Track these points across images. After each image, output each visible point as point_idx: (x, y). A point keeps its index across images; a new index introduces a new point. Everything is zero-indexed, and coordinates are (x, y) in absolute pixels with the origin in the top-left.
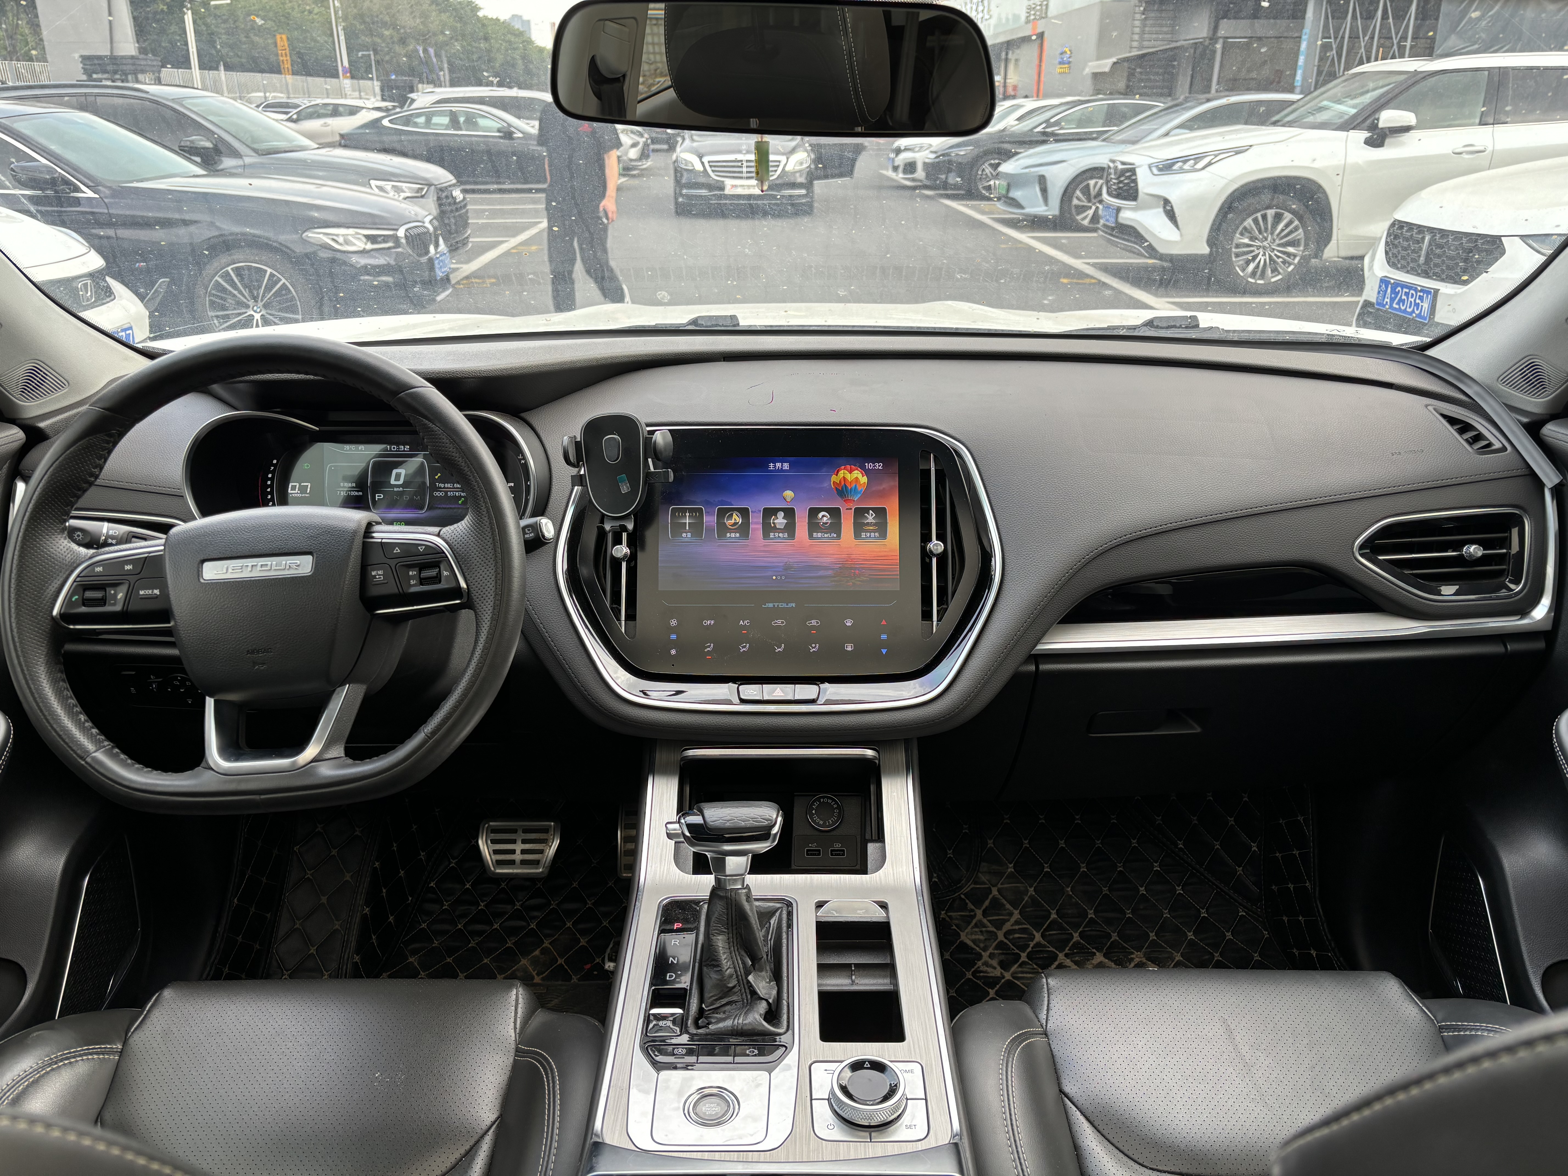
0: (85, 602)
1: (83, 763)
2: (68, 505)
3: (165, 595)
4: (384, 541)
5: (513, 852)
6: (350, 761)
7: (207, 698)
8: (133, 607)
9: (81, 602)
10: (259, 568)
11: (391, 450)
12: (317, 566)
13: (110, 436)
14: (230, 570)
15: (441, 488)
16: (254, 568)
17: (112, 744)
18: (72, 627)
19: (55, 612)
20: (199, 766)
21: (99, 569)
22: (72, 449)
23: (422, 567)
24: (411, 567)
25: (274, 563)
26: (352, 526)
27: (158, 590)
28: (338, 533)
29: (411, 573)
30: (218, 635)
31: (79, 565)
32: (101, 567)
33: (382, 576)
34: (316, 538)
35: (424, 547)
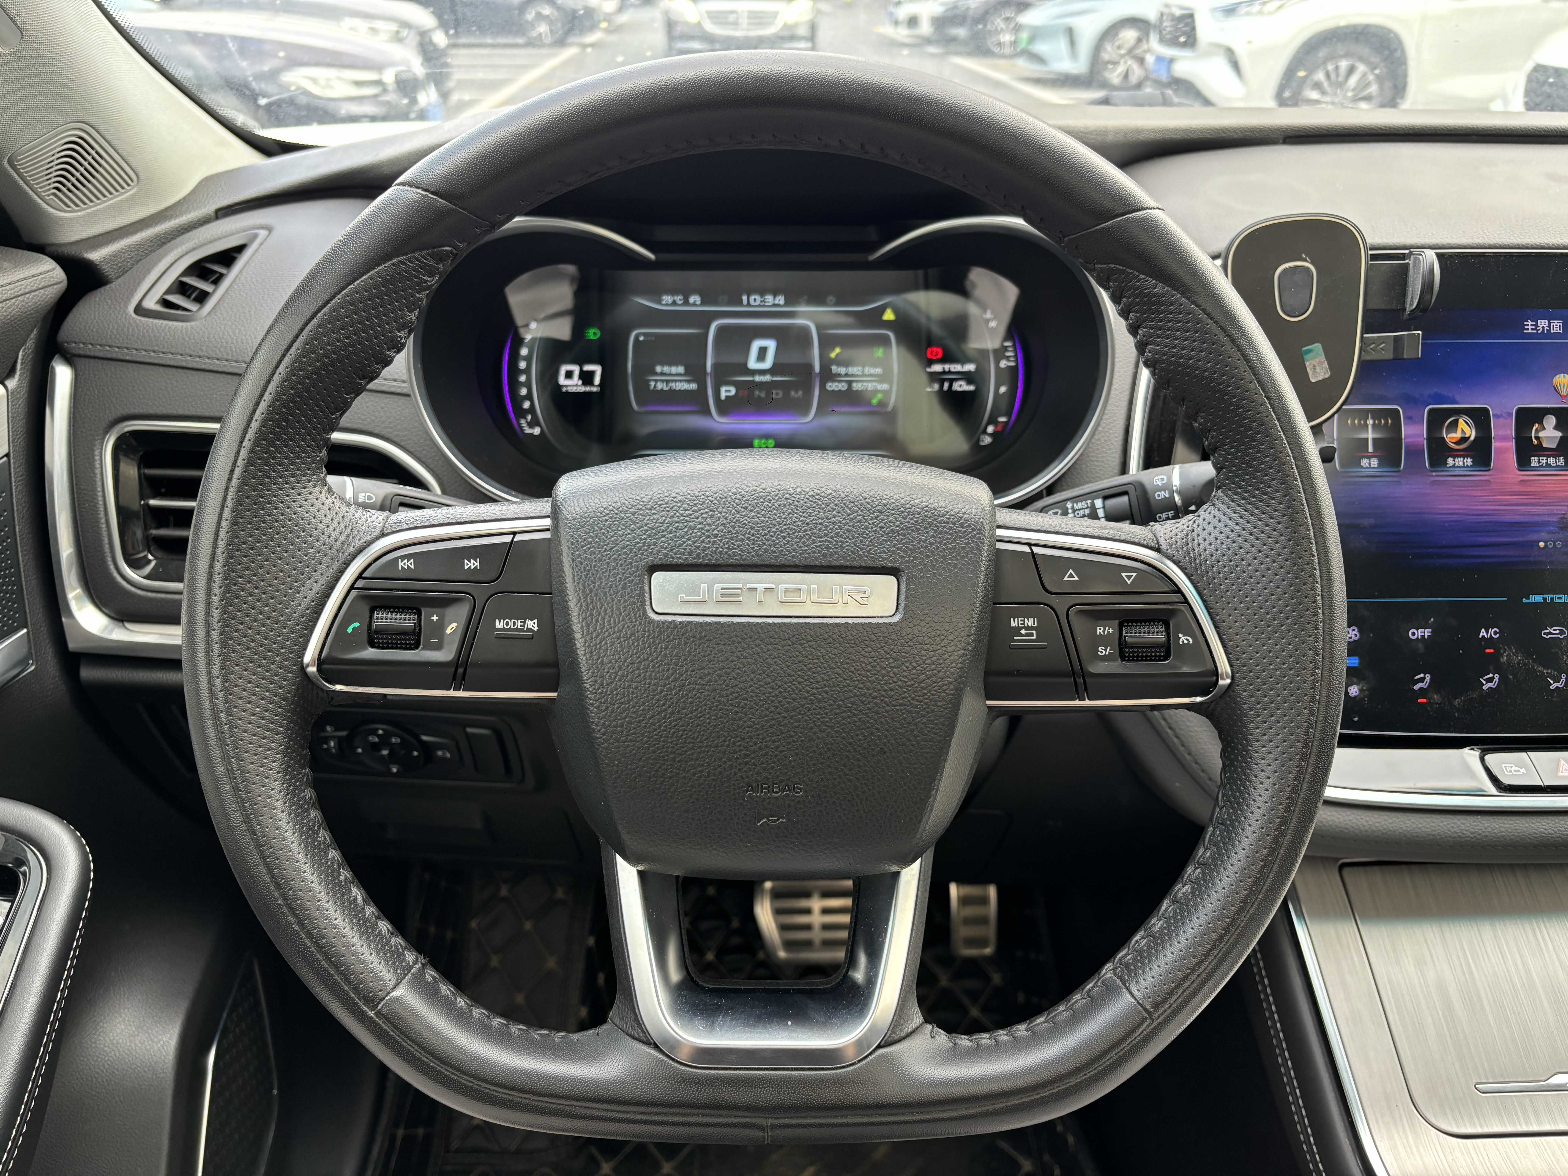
0: (375, 638)
1: (371, 1013)
4: (1036, 550)
5: (809, 927)
7: (620, 862)
8: (482, 656)
9: (365, 637)
10: (780, 597)
11: (749, 304)
12: (908, 604)
13: (439, 258)
14: (716, 598)
15: (839, 375)
16: (768, 595)
17: (423, 960)
18: (342, 689)
19: (309, 656)
21: (408, 564)
23: (1128, 619)
24: (1100, 616)
25: (815, 587)
26: (975, 512)
27: (536, 621)
28: (950, 529)
29: (1100, 630)
30: (685, 742)
31: (360, 551)
32: (412, 561)
33: (1034, 632)
34: (904, 535)
35: (1135, 574)
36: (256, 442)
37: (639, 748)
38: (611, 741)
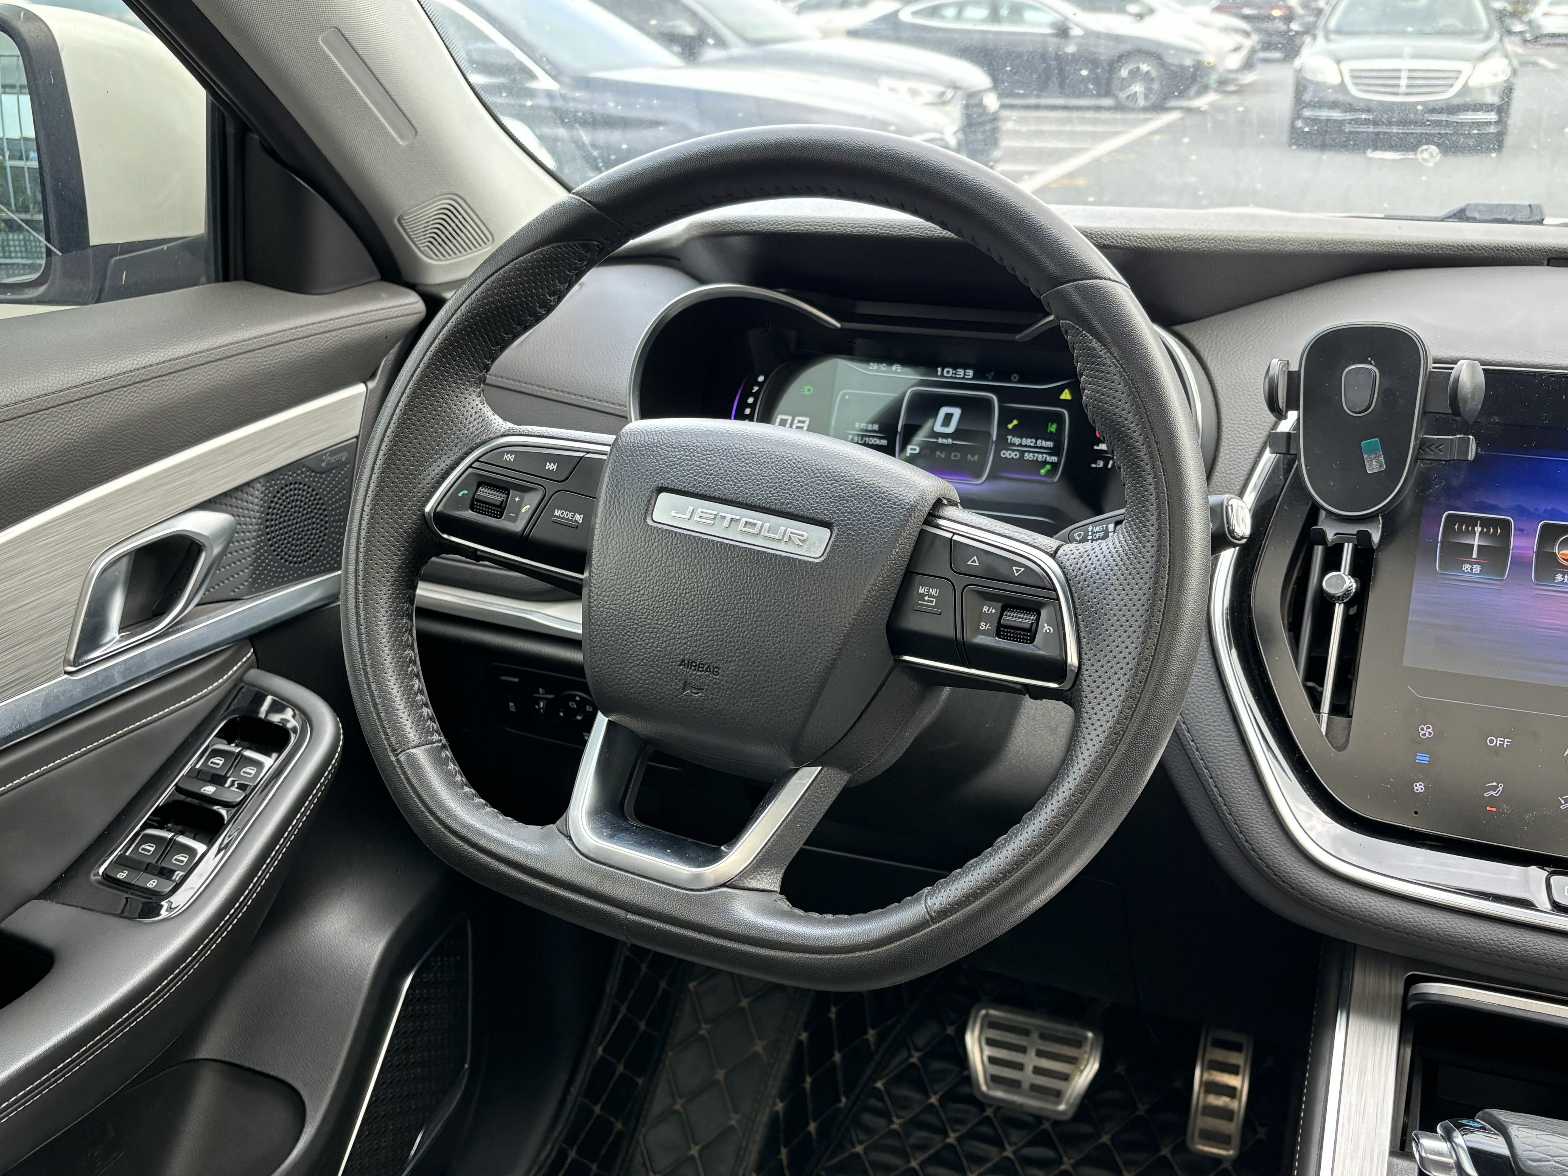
0: (475, 504)
1: (393, 759)
2: (497, 344)
3: (587, 528)
4: (956, 538)
5: (1019, 1067)
6: (785, 905)
7: (600, 715)
8: (540, 533)
9: (469, 502)
10: (741, 527)
11: (942, 376)
12: (834, 550)
13: (588, 249)
14: (696, 518)
15: (1014, 445)
16: (733, 523)
17: (444, 741)
18: (445, 536)
19: (428, 509)
20: (554, 823)
21: (510, 457)
22: (528, 256)
23: (1009, 604)
24: (988, 597)
25: (767, 525)
26: (911, 496)
27: (582, 516)
28: (885, 504)
29: (985, 609)
30: (647, 618)
31: (483, 443)
32: (513, 456)
33: (934, 600)
34: (848, 501)
35: (1023, 569)
36: (436, 354)
37: (616, 615)
38: (599, 606)
